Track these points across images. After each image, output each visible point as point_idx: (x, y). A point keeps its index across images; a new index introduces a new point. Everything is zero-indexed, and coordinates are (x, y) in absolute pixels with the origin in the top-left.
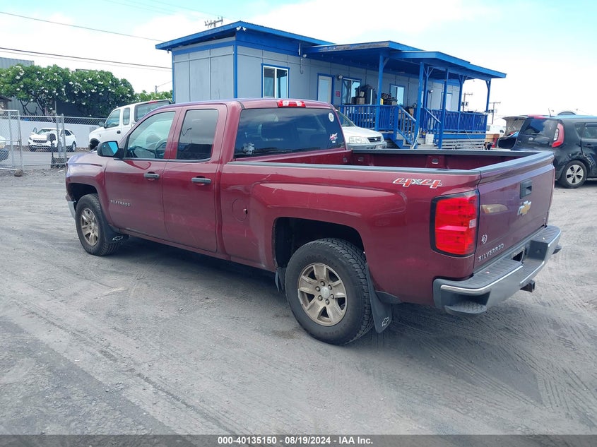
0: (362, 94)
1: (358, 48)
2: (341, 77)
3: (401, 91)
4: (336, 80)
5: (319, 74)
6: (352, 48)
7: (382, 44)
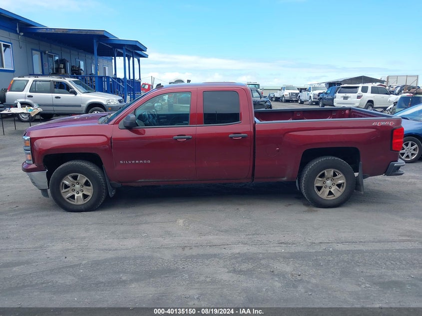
0: (62, 66)
1: (76, 32)
2: (47, 52)
3: (82, 63)
4: (43, 54)
5: (32, 49)
6: (71, 32)
7: (98, 32)
